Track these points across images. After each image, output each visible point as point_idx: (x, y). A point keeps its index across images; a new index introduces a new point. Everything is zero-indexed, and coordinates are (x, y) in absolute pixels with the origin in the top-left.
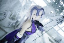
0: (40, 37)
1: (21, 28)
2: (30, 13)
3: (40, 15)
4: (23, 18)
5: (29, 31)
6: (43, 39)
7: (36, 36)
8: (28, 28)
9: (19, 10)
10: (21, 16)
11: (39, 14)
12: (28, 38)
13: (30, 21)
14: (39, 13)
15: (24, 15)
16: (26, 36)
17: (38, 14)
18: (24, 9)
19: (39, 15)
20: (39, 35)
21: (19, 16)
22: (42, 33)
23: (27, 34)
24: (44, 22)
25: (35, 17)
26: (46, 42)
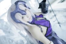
0: (55, 15)
1: (39, 41)
2: (19, 24)
3: (26, 9)
4: (24, 36)
5: (46, 30)
6: (59, 11)
7: (54, 21)
8: (42, 31)
9: (11, 41)
10: (20, 40)
11: (23, 11)
12: (55, 34)
13: (31, 27)
14: (21, 10)
15: (19, 34)
16: (53, 36)
17: (24, 13)
18: (9, 32)
19: (25, 11)
20: (53, 16)
21: (19, 42)
22: (50, 12)
23: (50, 35)
24: (34, 5)
25: (28, 17)
26: (65, 7)
